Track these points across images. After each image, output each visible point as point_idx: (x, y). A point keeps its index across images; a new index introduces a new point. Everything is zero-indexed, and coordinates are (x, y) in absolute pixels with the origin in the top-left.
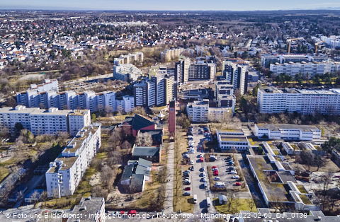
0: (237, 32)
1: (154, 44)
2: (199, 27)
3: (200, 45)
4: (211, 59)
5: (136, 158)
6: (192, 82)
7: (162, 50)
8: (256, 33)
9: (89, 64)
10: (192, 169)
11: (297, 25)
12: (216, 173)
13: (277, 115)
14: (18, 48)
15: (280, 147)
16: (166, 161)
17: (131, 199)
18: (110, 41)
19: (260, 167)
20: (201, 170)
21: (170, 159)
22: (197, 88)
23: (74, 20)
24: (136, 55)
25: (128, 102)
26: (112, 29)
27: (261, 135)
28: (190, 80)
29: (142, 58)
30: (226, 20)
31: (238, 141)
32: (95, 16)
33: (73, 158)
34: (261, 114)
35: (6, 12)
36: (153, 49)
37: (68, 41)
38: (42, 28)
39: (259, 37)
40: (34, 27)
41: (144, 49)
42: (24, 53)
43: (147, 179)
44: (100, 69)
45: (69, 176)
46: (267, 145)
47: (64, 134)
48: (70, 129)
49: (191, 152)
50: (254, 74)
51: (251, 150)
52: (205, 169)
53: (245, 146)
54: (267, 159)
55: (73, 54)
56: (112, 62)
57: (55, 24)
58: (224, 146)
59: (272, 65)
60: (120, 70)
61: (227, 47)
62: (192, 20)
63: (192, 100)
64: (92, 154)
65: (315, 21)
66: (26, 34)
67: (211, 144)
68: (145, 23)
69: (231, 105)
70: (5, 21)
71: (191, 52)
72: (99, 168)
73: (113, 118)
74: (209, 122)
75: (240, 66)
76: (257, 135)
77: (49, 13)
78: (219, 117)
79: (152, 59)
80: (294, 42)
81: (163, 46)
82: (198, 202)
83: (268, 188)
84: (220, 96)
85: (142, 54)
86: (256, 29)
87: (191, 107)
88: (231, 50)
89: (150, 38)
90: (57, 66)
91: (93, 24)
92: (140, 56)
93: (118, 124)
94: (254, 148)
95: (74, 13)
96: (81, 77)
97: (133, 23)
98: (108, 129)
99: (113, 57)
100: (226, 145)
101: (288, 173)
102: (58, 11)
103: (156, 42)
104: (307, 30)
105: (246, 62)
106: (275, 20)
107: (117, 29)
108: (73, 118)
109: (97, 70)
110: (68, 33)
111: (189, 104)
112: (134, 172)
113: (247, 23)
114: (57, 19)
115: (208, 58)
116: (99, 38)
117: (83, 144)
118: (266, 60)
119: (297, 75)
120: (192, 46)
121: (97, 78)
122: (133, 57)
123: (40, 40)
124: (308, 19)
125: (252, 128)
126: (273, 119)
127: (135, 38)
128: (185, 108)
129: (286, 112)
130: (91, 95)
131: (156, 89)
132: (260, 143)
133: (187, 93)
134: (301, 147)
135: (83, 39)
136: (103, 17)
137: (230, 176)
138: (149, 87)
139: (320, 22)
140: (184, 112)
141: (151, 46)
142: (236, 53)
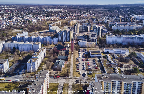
0: (100, 13)
1: (65, 18)
2: (84, 11)
3: (84, 18)
4: (88, 24)
5: (59, 59)
6: (81, 33)
7: (69, 21)
8: (107, 14)
9: (39, 26)
10: (80, 63)
11: (125, 11)
12: (88, 65)
13: (113, 45)
14: (10, 20)
15: (113, 56)
16: (70, 60)
17: (57, 73)
18: (47, 17)
19: (105, 63)
20: (83, 64)
21: (72, 60)
22: (83, 35)
23: (32, 8)
24: (58, 23)
25: (55, 40)
26: (48, 12)
27: (106, 52)
28: (80, 32)
29: (61, 24)
30: (96, 8)
31: (97, 54)
32: (41, 7)
33: (36, 59)
34: (107, 45)
35: (3, 5)
36: (65, 20)
37: (30, 17)
38: (19, 12)
39: (109, 15)
40: (16, 12)
41: (61, 20)
42: (13, 22)
43: (63, 66)
44: (44, 28)
45: (35, 65)
46: (108, 55)
47: (32, 51)
48: (34, 50)
49: (79, 58)
50: (105, 30)
51: (102, 57)
52: (85, 63)
53: (100, 56)
54: (108, 60)
55: (33, 22)
56: (49, 25)
57: (24, 10)
58: (92, 55)
59: (113, 26)
60: (52, 28)
61: (95, 20)
62: (81, 8)
63: (80, 40)
64: (42, 58)
65: (133, 9)
66: (13, 14)
67: (87, 55)
68: (62, 10)
69: (95, 41)
70: (3, 9)
71: (80, 21)
72: (45, 63)
73: (50, 46)
74: (87, 47)
75: (99, 26)
76: (105, 52)
77: (21, 6)
78: (90, 46)
79: (65, 24)
80: (123, 18)
81: (69, 19)
82: (82, 74)
83: (107, 69)
84: (91, 38)
85: (61, 22)
86: (108, 12)
87: (80, 42)
88: (97, 20)
89: (64, 16)
90: (26, 27)
91: (40, 10)
92: (60, 23)
93: (52, 48)
94: (103, 56)
95: (32, 6)
96: (36, 31)
97: (57, 10)
98: (48, 50)
99: (49, 23)
100: (93, 55)
101: (115, 65)
102: (25, 5)
103: (66, 17)
104: (129, 13)
105: (103, 25)
106: (116, 8)
107: (50, 12)
108: (35, 45)
109: (43, 28)
110: (30, 14)
111: (79, 41)
112: (58, 64)
113: (104, 10)
114: (25, 8)
115: (87, 23)
116: (43, 16)
117: (39, 54)
118: (111, 24)
119: (122, 30)
120: (81, 19)
121: (43, 31)
122: (57, 23)
123: (19, 16)
124: (130, 8)
125: (103, 50)
126: (111, 46)
127: (58, 16)
128: (78, 42)
129: (117, 44)
130: (41, 37)
131: (66, 35)
132: (106, 55)
133: (79, 37)
134: (121, 56)
135: (36, 16)
136: (44, 7)
137: (94, 66)
138: (64, 34)
139: (135, 9)
140: (77, 43)
141: (64, 19)
142: (99, 22)
